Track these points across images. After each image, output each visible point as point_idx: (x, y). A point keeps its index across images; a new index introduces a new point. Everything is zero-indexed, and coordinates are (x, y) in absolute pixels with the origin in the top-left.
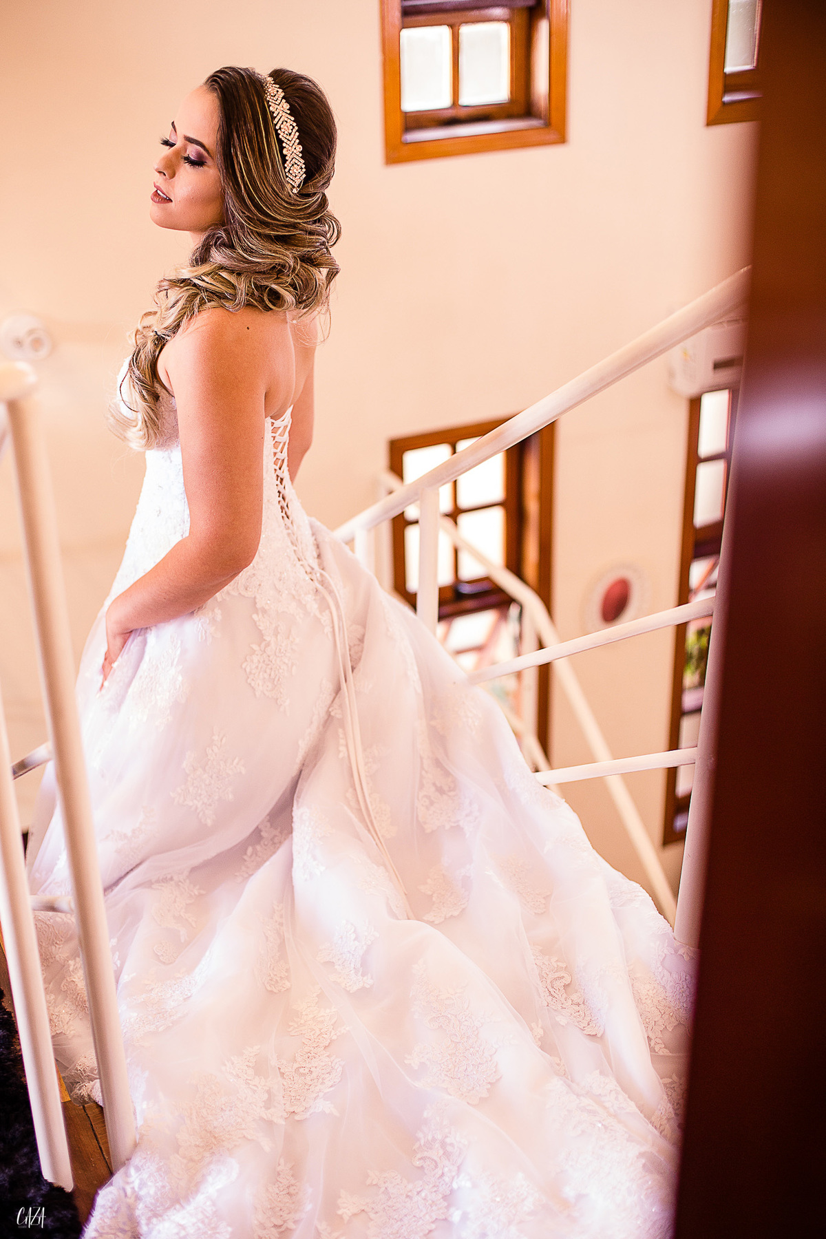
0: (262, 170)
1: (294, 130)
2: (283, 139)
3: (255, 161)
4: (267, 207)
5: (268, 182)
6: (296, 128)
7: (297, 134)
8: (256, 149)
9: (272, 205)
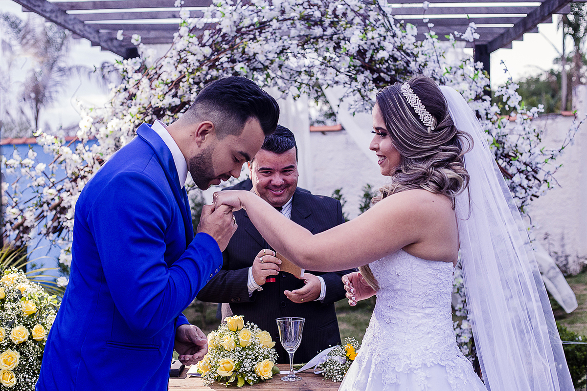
0: (406, 127)
1: (418, 100)
2: (413, 106)
3: (401, 124)
4: (415, 144)
5: (412, 131)
6: (419, 98)
7: (420, 101)
8: (399, 118)
9: (418, 142)
